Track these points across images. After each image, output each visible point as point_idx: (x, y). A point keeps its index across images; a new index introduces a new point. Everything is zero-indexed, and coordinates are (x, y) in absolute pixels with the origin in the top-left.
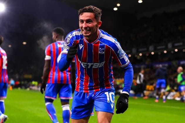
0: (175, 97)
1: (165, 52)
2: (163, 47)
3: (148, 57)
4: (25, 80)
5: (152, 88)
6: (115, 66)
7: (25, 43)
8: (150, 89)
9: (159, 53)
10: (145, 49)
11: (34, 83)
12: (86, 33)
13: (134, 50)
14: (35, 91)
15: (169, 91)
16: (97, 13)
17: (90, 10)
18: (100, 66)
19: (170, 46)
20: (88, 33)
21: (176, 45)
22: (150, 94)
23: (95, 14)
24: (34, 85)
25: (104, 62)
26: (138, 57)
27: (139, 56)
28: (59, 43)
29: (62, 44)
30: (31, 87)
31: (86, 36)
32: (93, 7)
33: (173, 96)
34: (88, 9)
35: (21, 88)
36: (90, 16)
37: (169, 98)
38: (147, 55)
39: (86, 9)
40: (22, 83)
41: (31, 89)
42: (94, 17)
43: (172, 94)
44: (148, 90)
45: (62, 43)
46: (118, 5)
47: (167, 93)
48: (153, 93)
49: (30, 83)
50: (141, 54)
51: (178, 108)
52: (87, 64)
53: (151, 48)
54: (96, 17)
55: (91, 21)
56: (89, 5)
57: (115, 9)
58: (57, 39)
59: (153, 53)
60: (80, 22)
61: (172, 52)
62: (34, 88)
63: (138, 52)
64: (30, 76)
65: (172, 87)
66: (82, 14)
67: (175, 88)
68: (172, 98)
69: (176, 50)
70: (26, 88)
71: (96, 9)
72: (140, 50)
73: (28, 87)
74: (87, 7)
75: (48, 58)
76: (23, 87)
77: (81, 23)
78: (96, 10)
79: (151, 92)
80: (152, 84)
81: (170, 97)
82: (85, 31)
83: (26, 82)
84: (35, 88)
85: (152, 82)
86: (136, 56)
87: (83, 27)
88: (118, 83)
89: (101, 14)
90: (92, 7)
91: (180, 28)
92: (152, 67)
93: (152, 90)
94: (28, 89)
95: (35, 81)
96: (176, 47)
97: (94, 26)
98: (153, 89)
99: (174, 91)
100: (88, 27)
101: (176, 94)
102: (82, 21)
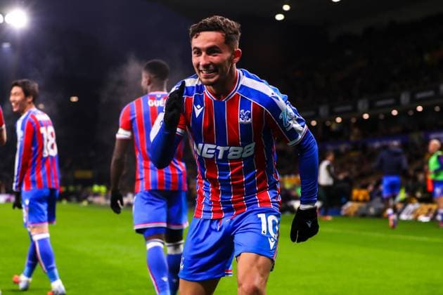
0: (418, 215)
1: (395, 113)
2: (391, 101)
3: (356, 124)
4: (77, 182)
5: (364, 196)
6: (281, 146)
7: (74, 99)
8: (361, 197)
9: (382, 117)
10: (349, 108)
11: (96, 188)
12: (206, 77)
13: (323, 111)
14: (99, 206)
15: (405, 202)
16: (231, 32)
17: (213, 26)
18: (245, 153)
19: (405, 98)
20: (212, 78)
21: (419, 96)
22: (360, 208)
23: (227, 35)
24: (97, 194)
25: (253, 145)
26: (334, 127)
27: (336, 122)
28: (153, 98)
29: (159, 99)
30: (90, 198)
31: (208, 84)
32: (222, 19)
33: (414, 212)
34: (210, 24)
35: (69, 200)
36: (215, 40)
37: (404, 217)
38: (354, 120)
39: (205, 24)
40: (71, 188)
41: (90, 203)
42: (223, 40)
43: (411, 207)
44: (357, 200)
45: (159, 96)
46: (286, 8)
47: (399, 206)
48: (368, 207)
49: (89, 189)
50: (339, 120)
51: (425, 239)
52: (215, 149)
53: (362, 104)
54: (228, 41)
55: (216, 49)
56: (212, 16)
57: (280, 17)
58: (149, 87)
59: (366, 116)
60: (193, 52)
61: (411, 113)
62: (97, 200)
63: (333, 115)
64: (88, 174)
65: (411, 193)
66: (197, 36)
67: (419, 195)
68: (411, 217)
69: (420, 109)
70: (80, 200)
71: (227, 22)
72: (338, 109)
73: (85, 198)
74: (208, 20)
75: (122, 134)
76: (74, 199)
77: (196, 55)
78: (228, 26)
79: (364, 205)
80: (365, 187)
81: (407, 214)
82: (204, 72)
83: (79, 188)
84: (101, 200)
85: (364, 182)
86: (328, 123)
87: (201, 64)
88: (288, 186)
89: (240, 34)
90: (218, 18)
91: (427, 57)
92: (364, 148)
93: (364, 201)
94: (85, 203)
95: (100, 184)
96: (420, 102)
97: (224, 61)
98: (368, 198)
99: (415, 201)
100: (211, 63)
101: (420, 208)
102: (199, 52)
